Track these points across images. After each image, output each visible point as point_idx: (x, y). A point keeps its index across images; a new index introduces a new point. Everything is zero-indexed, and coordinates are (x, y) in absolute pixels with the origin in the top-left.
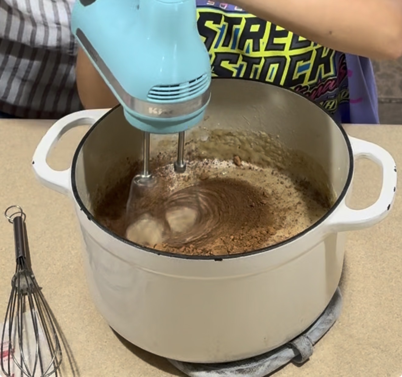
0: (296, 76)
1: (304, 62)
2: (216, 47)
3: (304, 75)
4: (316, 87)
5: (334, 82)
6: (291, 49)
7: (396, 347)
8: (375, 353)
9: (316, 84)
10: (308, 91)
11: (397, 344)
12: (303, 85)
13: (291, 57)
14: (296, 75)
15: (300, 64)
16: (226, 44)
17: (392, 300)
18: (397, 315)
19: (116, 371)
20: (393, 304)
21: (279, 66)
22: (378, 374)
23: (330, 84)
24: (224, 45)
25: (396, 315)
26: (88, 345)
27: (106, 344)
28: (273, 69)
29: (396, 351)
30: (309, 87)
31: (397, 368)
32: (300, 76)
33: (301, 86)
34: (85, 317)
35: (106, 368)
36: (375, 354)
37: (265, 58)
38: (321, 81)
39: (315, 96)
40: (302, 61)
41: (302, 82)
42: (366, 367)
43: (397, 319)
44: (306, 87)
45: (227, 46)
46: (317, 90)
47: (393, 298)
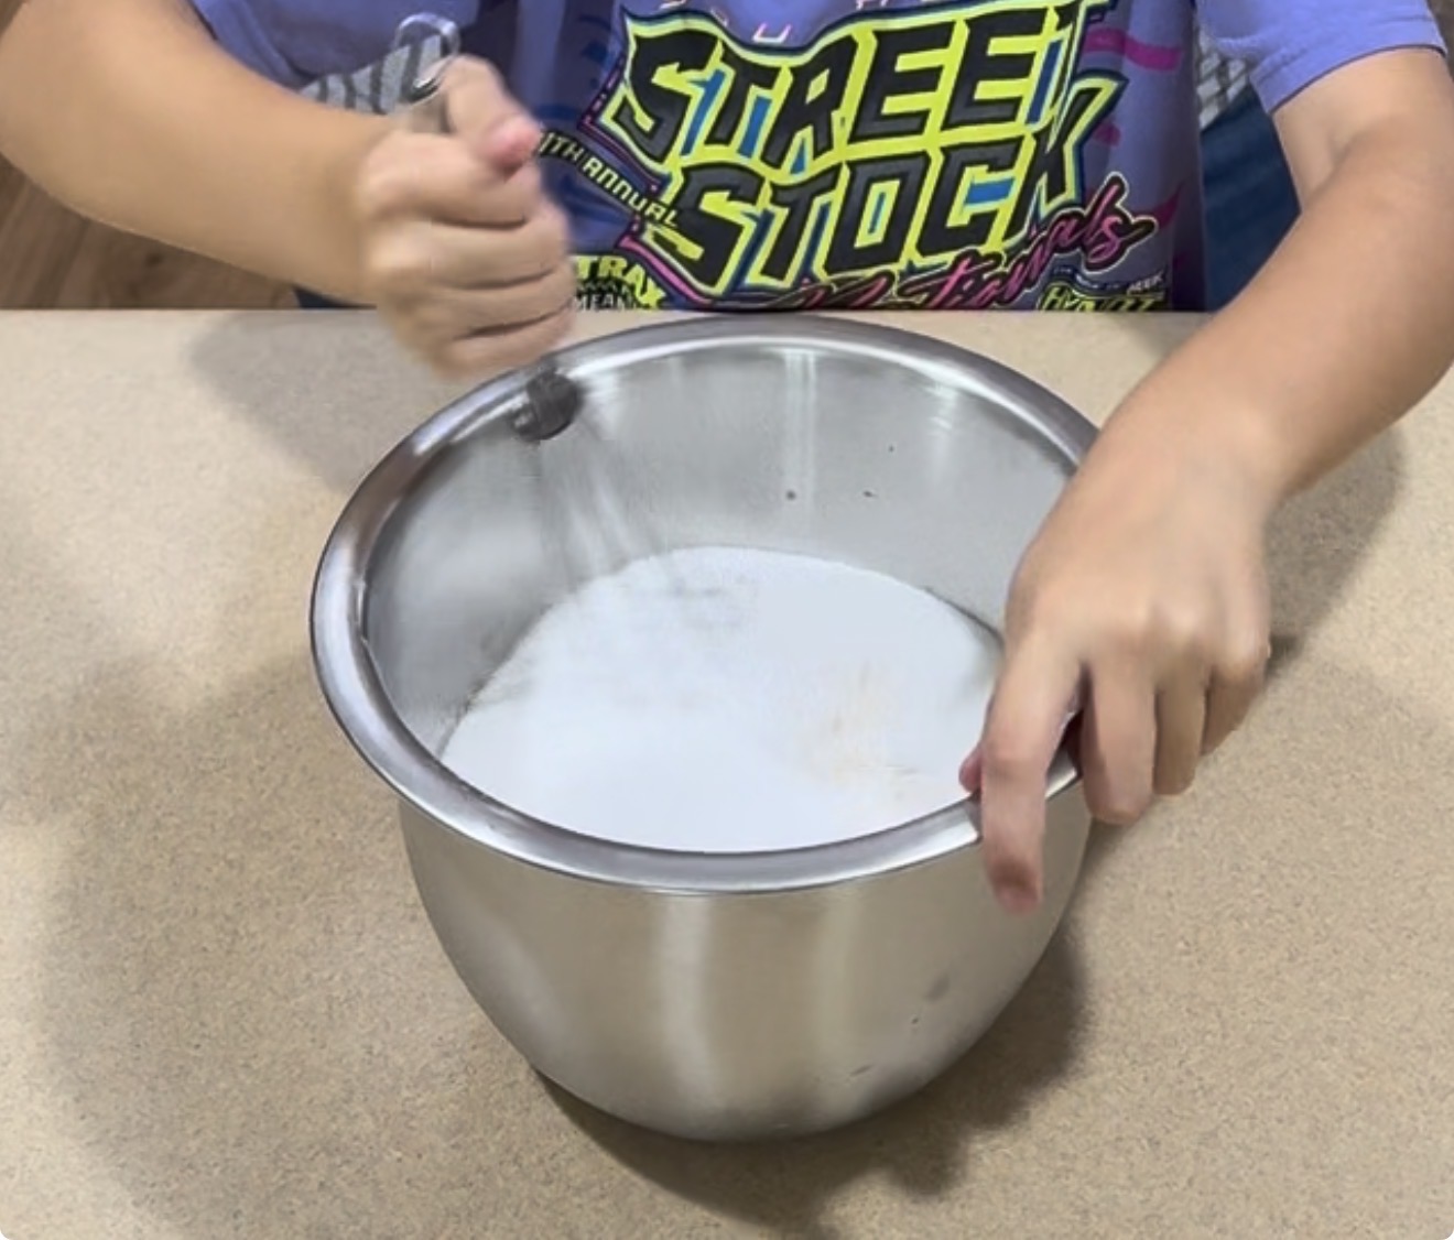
0: (959, 216)
1: (991, 170)
2: (687, 150)
3: (990, 217)
4: (1026, 252)
5: (1074, 222)
6: (948, 124)
7: (1181, 1048)
8: (1110, 1069)
9: (1026, 242)
10: (1000, 269)
11: (1183, 1040)
12: (983, 250)
13: (946, 151)
14: (961, 212)
15: (976, 175)
16: (720, 134)
17: (1170, 894)
18: (1187, 944)
19: (232, 1141)
20: (1172, 909)
21: (901, 188)
22: (1119, 1139)
23: (1062, 229)
24: (712, 139)
25: (1181, 945)
26: (138, 1059)
27: (197, 1053)
28: (882, 197)
29: (1181, 1062)
30: (1005, 257)
31: (1182, 1118)
32: (975, 218)
33: (975, 253)
34: (127, 964)
35: (198, 1132)
36: (1110, 1074)
37: (852, 165)
38: (1038, 227)
39: (1021, 280)
40: (984, 168)
41: (982, 240)
42: (1077, 1115)
43: (1185, 959)
44: (996, 257)
45: (727, 141)
46: (1026, 260)
47: (1173, 890)
